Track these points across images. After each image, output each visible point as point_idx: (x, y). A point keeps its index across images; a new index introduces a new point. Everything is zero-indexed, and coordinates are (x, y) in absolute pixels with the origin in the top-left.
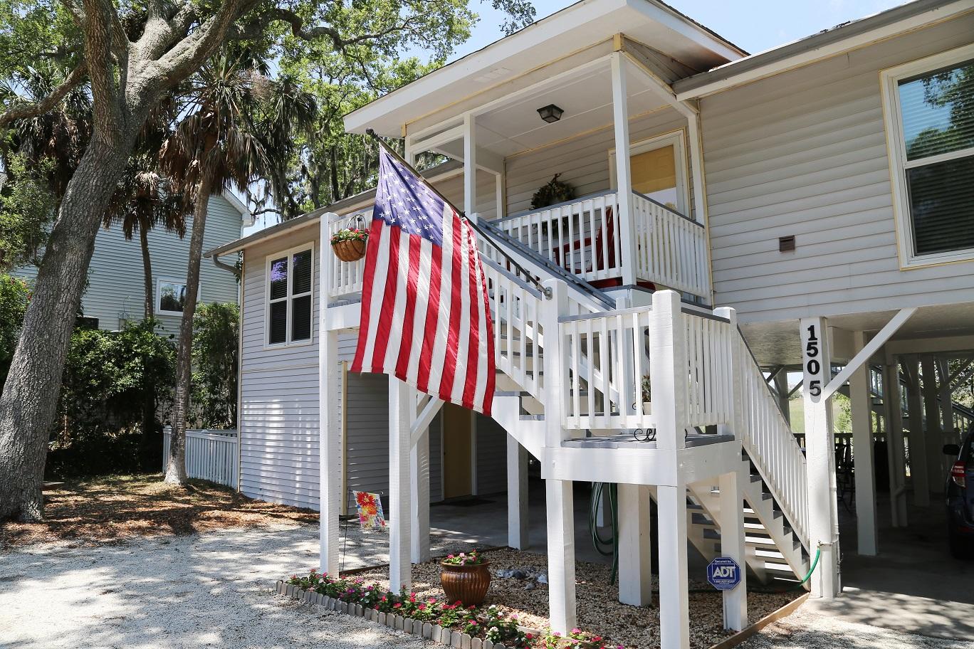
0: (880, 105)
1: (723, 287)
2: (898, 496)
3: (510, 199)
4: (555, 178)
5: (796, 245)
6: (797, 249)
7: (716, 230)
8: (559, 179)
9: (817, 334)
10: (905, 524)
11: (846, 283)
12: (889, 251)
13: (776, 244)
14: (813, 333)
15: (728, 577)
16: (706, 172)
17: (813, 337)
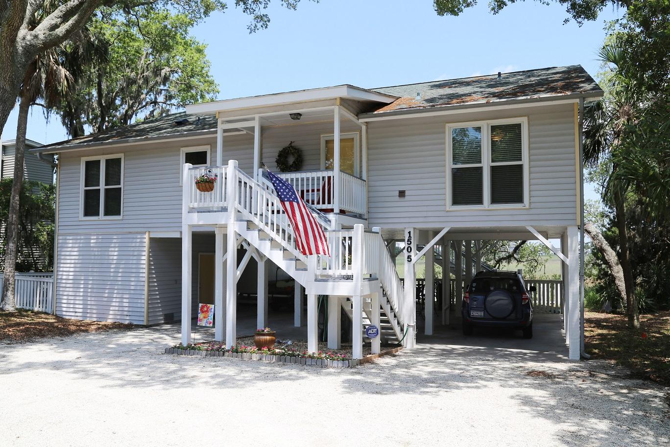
0: (444, 138)
1: (372, 210)
2: (446, 310)
3: (264, 150)
4: (291, 144)
5: (406, 194)
6: (406, 197)
7: (372, 183)
8: (293, 144)
9: (412, 235)
10: (448, 323)
11: (425, 214)
12: (442, 203)
13: (397, 193)
14: (410, 235)
15: (374, 333)
16: (368, 155)
17: (410, 236)
